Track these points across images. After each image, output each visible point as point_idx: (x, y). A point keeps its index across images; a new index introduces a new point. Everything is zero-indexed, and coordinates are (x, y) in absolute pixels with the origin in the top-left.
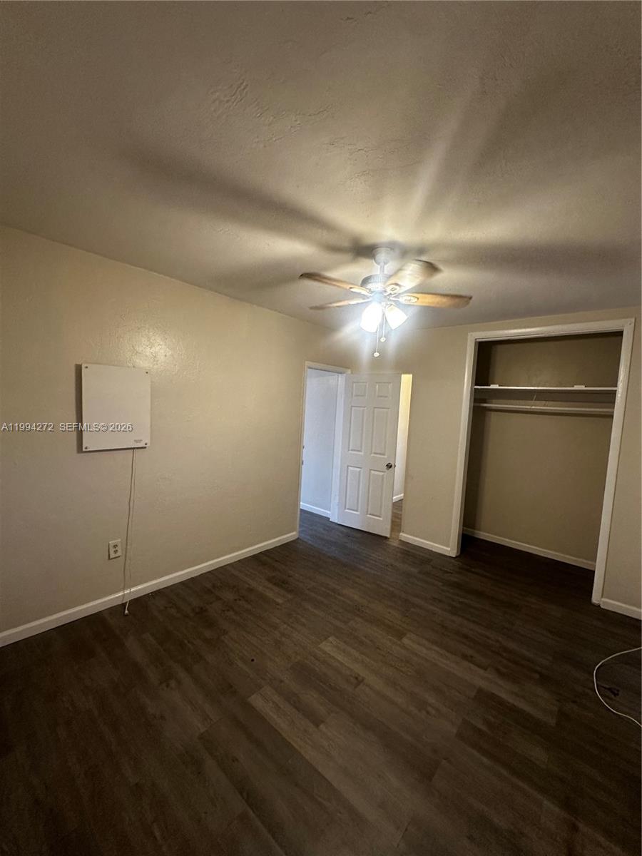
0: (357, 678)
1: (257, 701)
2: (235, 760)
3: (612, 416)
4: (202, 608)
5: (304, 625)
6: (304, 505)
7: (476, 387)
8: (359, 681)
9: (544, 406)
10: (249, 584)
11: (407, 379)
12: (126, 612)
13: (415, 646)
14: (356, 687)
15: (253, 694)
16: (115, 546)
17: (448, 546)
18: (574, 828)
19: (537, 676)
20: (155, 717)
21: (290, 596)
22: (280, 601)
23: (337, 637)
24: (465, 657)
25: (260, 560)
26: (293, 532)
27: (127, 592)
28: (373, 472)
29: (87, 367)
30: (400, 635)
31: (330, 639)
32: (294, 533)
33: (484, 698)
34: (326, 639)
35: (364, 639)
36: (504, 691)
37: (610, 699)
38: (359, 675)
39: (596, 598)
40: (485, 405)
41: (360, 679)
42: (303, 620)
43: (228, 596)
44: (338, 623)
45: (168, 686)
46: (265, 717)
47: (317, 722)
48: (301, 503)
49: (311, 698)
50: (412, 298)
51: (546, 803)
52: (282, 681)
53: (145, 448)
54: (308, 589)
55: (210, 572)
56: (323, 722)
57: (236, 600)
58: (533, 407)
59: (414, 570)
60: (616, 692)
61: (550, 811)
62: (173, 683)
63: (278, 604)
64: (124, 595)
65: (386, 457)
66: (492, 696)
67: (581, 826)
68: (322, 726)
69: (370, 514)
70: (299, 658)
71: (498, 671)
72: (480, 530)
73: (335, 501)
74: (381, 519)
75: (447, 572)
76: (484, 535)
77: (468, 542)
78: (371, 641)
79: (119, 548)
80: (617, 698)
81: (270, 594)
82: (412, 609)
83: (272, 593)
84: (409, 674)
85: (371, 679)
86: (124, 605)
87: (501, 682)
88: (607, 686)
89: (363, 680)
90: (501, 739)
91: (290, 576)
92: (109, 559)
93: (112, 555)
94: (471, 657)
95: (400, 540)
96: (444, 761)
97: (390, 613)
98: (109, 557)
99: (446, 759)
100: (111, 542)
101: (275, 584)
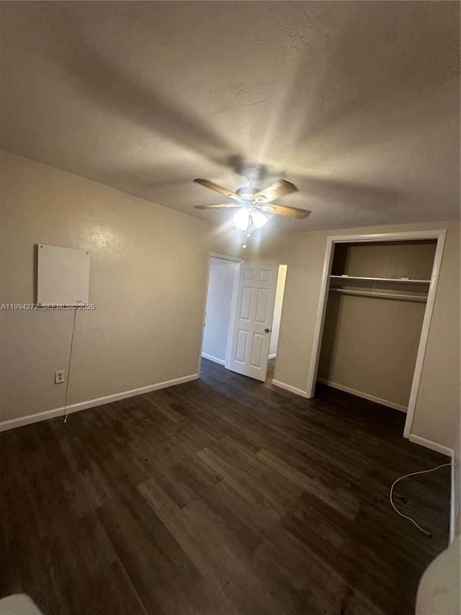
0: (217, 478)
1: (142, 488)
2: (118, 526)
3: (425, 302)
4: (119, 422)
5: (188, 438)
6: (204, 354)
7: (332, 276)
8: (219, 479)
9: (383, 293)
10: (156, 408)
11: (283, 269)
12: (65, 421)
13: (264, 458)
14: (215, 483)
15: (140, 483)
16: (60, 375)
17: (305, 391)
18: (350, 592)
19: (349, 486)
20: (69, 493)
21: (183, 418)
22: (175, 421)
23: (210, 448)
24: (300, 468)
25: (167, 392)
26: (195, 373)
27: (67, 407)
28: (256, 334)
29: (42, 247)
30: (257, 450)
31: (205, 449)
32: (196, 375)
33: (308, 499)
34: (202, 449)
35: (230, 451)
36: (323, 494)
37: (400, 505)
38: (220, 475)
39: (406, 434)
40: (339, 290)
41: (220, 478)
42: (189, 435)
43: (139, 415)
44: (212, 438)
45: (83, 473)
46: (145, 499)
47: (181, 504)
48: (202, 353)
49: (181, 488)
50: (272, 208)
51: (335, 574)
52: (163, 476)
54: (198, 414)
55: (130, 398)
56: (186, 506)
57: (144, 418)
58: (373, 293)
59: (278, 406)
60: (406, 500)
61: (336, 580)
62: (86, 471)
63: (174, 423)
64: (66, 409)
65: (265, 324)
66: (313, 497)
67: (356, 591)
68: (184, 509)
69: (253, 365)
70: (179, 460)
71: (323, 481)
72: (331, 381)
73: (229, 354)
74: (260, 368)
75: (301, 409)
76: (334, 384)
77: (321, 388)
78: (234, 453)
79: (63, 377)
80: (405, 505)
81: (169, 416)
82: (270, 433)
83: (172, 416)
84: (256, 477)
85: (227, 478)
86: (65, 416)
87: (322, 488)
88: (400, 496)
89: (222, 478)
90: (312, 528)
91: (187, 404)
92: (55, 383)
93: (58, 381)
94: (305, 469)
95: (273, 385)
96: (266, 539)
97: (252, 434)
98: (55, 382)
99: (268, 538)
100: (57, 372)
101: (176, 409)
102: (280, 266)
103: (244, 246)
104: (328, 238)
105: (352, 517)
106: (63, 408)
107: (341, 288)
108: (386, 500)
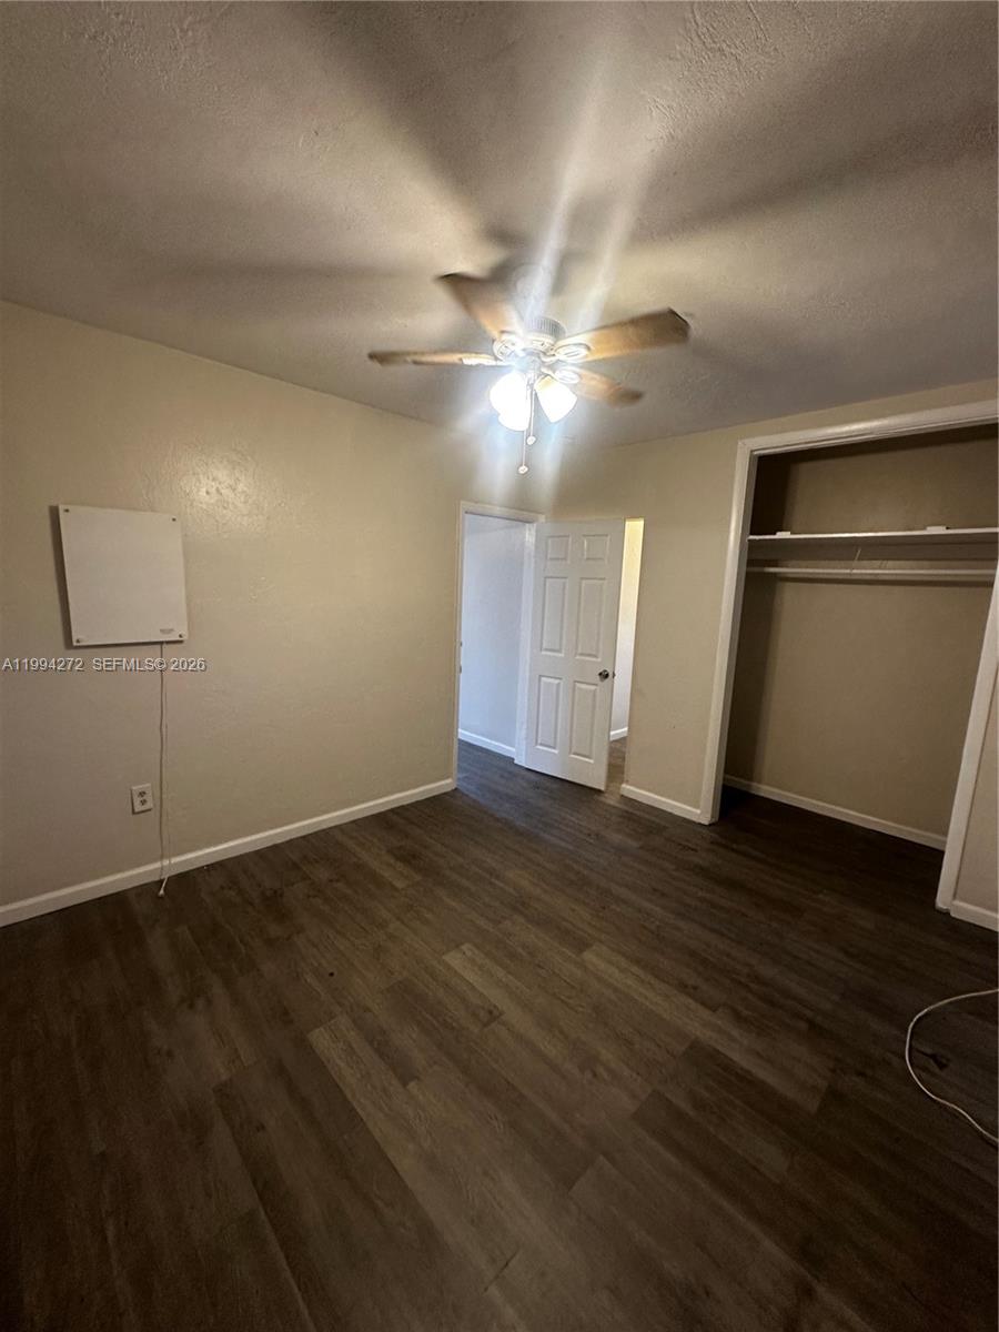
0: (491, 1012)
1: (320, 1039)
2: (261, 1127)
3: (990, 584)
4: (275, 892)
5: (428, 923)
6: (464, 734)
7: (752, 537)
8: (493, 1015)
9: (880, 568)
10: (359, 859)
11: (635, 529)
12: (162, 892)
13: (603, 966)
14: (485, 1025)
15: (317, 1027)
16: (142, 794)
17: (698, 807)
18: (807, 1292)
19: (803, 1025)
20: (159, 1053)
21: (418, 878)
22: (399, 884)
23: (476, 945)
24: (683, 987)
25: (385, 821)
26: (448, 777)
27: (166, 862)
28: (578, 685)
29: (67, 511)
30: (582, 945)
31: (464, 947)
32: (449, 781)
33: (702, 1057)
34: (457, 946)
35: (520, 950)
36: (739, 1048)
37: (933, 1075)
38: (495, 1006)
39: (943, 900)
40: (772, 570)
41: (496, 1013)
42: (429, 916)
43: (322, 874)
44: (481, 922)
45: (192, 1007)
46: (326, 1062)
47: (405, 1074)
48: (460, 730)
49: (408, 1040)
51: (768, 1245)
52: (367, 1010)
53: (181, 642)
54: (451, 868)
55: (304, 837)
56: (416, 1078)
57: (331, 881)
58: (855, 571)
59: (633, 844)
60: (944, 1061)
61: (769, 1259)
62: (200, 1004)
63: (396, 889)
64: (162, 867)
65: (599, 660)
66: (714, 1056)
67: (821, 1290)
68: (412, 1085)
69: (575, 754)
70: (406, 974)
71: (738, 1018)
72: (759, 782)
73: (521, 733)
74: (592, 761)
75: (688, 848)
76: (767, 790)
77: (735, 800)
78: (529, 953)
79: (148, 797)
80: (943, 1074)
81: (387, 874)
82: (613, 907)
83: (396, 876)
84: (580, 1010)
85: (512, 1013)
86: (161, 881)
87: (735, 1033)
88: (929, 1051)
89: (501, 1014)
90: (712, 1129)
91: (425, 847)
92: (134, 812)
93: (138, 808)
94: (695, 988)
95: (622, 796)
96: (601, 1158)
97: (573, 910)
98: (133, 810)
99: (606, 1155)
100: (134, 788)
101: (398, 858)
102: (627, 523)
103: (523, 470)
104: (740, 445)
105: (813, 1105)
106: (157, 865)
107: (776, 566)
108: (894, 1060)
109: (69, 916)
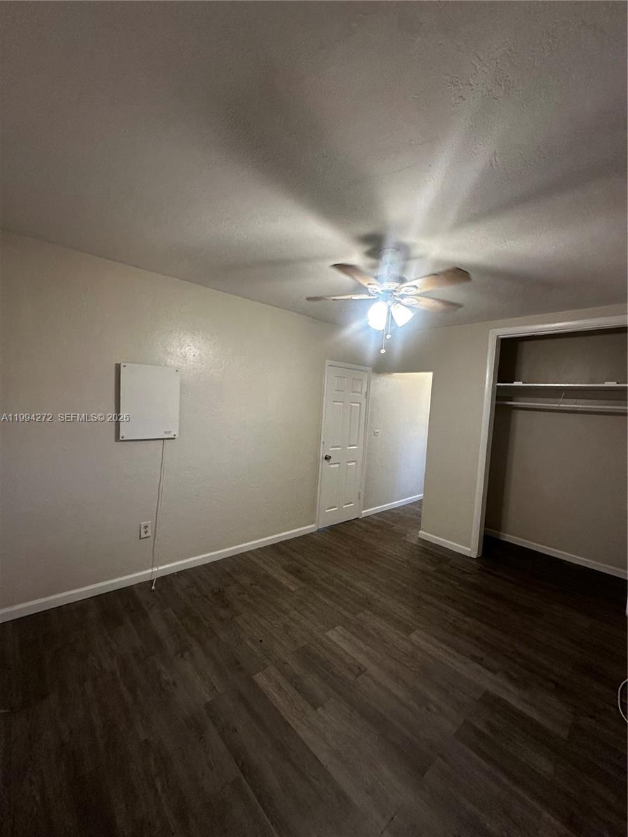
0: (359, 668)
1: (260, 679)
2: (235, 730)
4: (220, 590)
5: (313, 612)
7: (498, 384)
8: (361, 670)
9: (575, 404)
10: (266, 572)
11: (427, 377)
12: (153, 587)
13: (422, 643)
14: (357, 676)
15: (258, 672)
16: (146, 527)
17: (469, 547)
19: (552, 686)
20: (168, 683)
21: (303, 585)
22: (292, 588)
23: (344, 627)
24: (474, 658)
26: (312, 524)
27: (156, 569)
29: (125, 366)
30: (409, 630)
31: (338, 628)
33: (490, 702)
34: (334, 627)
35: (372, 632)
36: (512, 696)
38: (361, 665)
40: (510, 403)
41: (363, 669)
42: (313, 608)
43: (246, 580)
44: (346, 613)
45: (182, 656)
46: (266, 693)
47: (315, 705)
49: (312, 681)
51: (546, 815)
52: (285, 663)
53: (174, 438)
54: (322, 579)
55: (231, 557)
56: (322, 706)
57: (252, 584)
58: (562, 405)
59: (431, 568)
61: (549, 824)
62: (187, 654)
63: (291, 591)
64: (153, 572)
66: (498, 700)
68: (319, 710)
70: (305, 643)
71: (510, 678)
72: (506, 533)
75: (465, 572)
76: (509, 537)
77: (491, 543)
78: (377, 633)
79: (149, 529)
81: (284, 582)
82: (425, 607)
83: (286, 580)
84: (413, 669)
85: (373, 669)
86: (151, 582)
87: (511, 688)
89: (366, 669)
90: (504, 745)
91: (305, 566)
92: (140, 538)
93: (143, 535)
94: (482, 659)
95: (420, 538)
96: (439, 758)
97: (400, 608)
98: (140, 536)
99: (441, 756)
100: (142, 523)
101: (291, 573)
103: (383, 351)
104: (491, 331)
105: (564, 734)
106: (150, 571)
107: (511, 401)
108: (613, 710)
109: (102, 600)
